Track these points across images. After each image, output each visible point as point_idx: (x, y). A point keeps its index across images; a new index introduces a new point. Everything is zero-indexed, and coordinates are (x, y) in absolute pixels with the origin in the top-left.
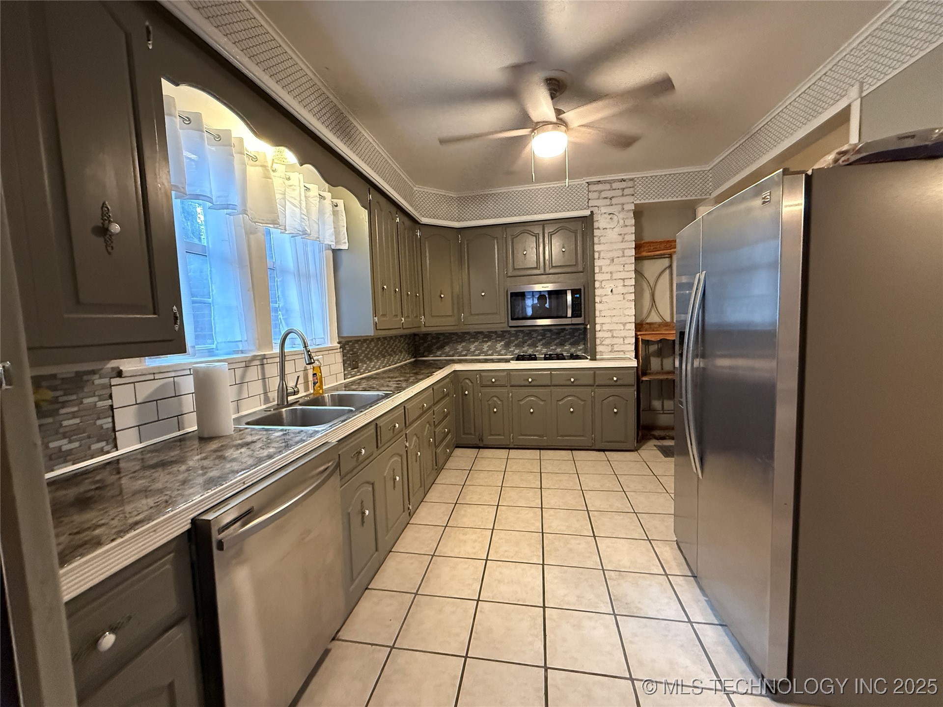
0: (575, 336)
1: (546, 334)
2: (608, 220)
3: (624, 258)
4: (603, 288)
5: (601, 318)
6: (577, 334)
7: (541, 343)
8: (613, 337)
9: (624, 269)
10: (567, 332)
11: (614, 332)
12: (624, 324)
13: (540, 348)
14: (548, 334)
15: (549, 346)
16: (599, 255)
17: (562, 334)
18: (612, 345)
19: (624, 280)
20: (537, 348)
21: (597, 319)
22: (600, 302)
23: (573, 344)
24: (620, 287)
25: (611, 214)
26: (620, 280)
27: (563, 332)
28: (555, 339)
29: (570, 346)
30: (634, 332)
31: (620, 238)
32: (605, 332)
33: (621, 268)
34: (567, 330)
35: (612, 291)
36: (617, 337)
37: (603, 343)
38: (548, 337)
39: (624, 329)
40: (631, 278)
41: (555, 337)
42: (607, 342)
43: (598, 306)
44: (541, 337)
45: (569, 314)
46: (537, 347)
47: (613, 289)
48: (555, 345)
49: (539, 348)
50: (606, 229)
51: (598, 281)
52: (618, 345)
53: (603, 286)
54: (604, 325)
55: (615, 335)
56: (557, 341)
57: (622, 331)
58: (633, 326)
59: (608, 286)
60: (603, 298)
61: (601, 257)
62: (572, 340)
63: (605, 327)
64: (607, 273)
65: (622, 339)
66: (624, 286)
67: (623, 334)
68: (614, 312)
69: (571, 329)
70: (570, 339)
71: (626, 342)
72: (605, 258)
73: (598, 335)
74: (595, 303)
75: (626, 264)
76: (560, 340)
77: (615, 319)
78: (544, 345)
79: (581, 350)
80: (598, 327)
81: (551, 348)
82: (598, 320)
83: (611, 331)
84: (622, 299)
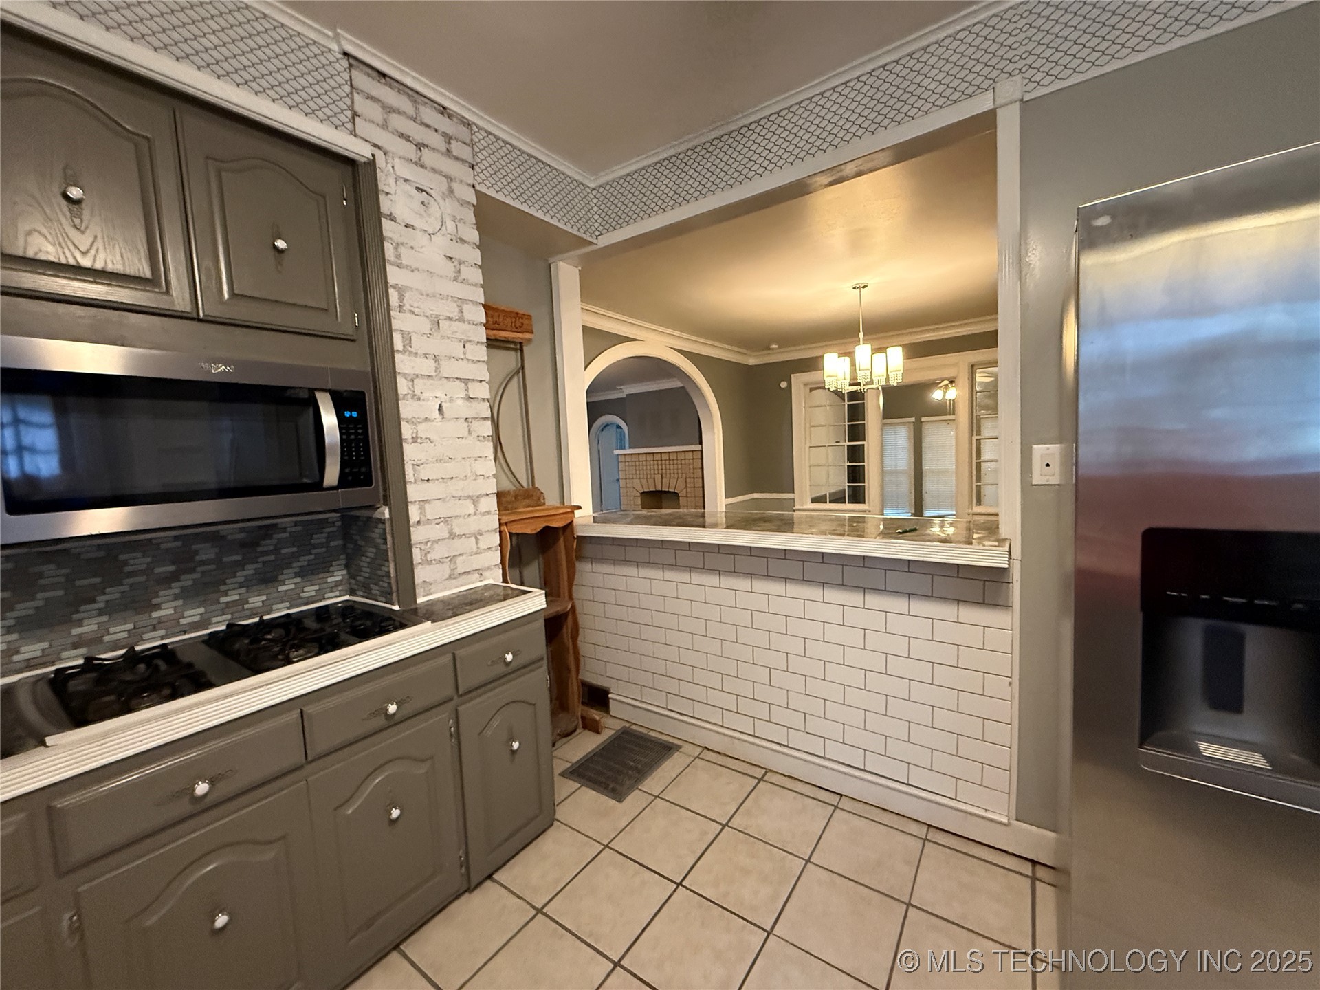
0: (315, 546)
1: (196, 552)
2: (416, 205)
3: (461, 324)
4: (419, 399)
5: (420, 486)
6: (318, 539)
7: (176, 588)
8: (452, 536)
9: (465, 354)
10: (286, 535)
11: (455, 522)
12: (475, 500)
13: (171, 611)
14: (206, 552)
15: (214, 596)
16: (401, 298)
17: (268, 545)
18: (452, 559)
19: (466, 381)
20: (155, 614)
21: (411, 489)
22: (415, 440)
23: (307, 573)
24: (460, 402)
25: (422, 190)
26: (457, 382)
27: (267, 536)
28: (241, 565)
29: (298, 580)
30: (497, 517)
31: (449, 268)
32: (434, 526)
33: (459, 351)
34: (284, 530)
35: (440, 409)
36: (460, 536)
37: (429, 557)
38: (202, 563)
39: (475, 514)
40: (481, 381)
41: (238, 558)
42: (438, 552)
43: (410, 451)
44: (172, 568)
45: (332, 475)
46: (158, 607)
47: (443, 404)
48: (241, 586)
49: (167, 611)
50: (413, 227)
51: (405, 376)
52: (464, 557)
53: (417, 392)
54: (427, 506)
55: (457, 531)
56: (250, 570)
57: (473, 518)
58: (492, 503)
59: (433, 394)
60: (421, 427)
61: (407, 307)
62: (304, 561)
63: (432, 512)
64: (426, 356)
65: (473, 539)
66: (469, 398)
67: (474, 524)
68: (450, 469)
69: (296, 524)
70: (295, 557)
71: (483, 545)
72: (416, 311)
73: (417, 535)
74: (400, 440)
75: (470, 341)
76: (259, 566)
77: (456, 488)
78: (189, 596)
79: (337, 584)
80: (414, 513)
81: (223, 600)
82: (413, 492)
83: (446, 520)
84: (466, 433)
